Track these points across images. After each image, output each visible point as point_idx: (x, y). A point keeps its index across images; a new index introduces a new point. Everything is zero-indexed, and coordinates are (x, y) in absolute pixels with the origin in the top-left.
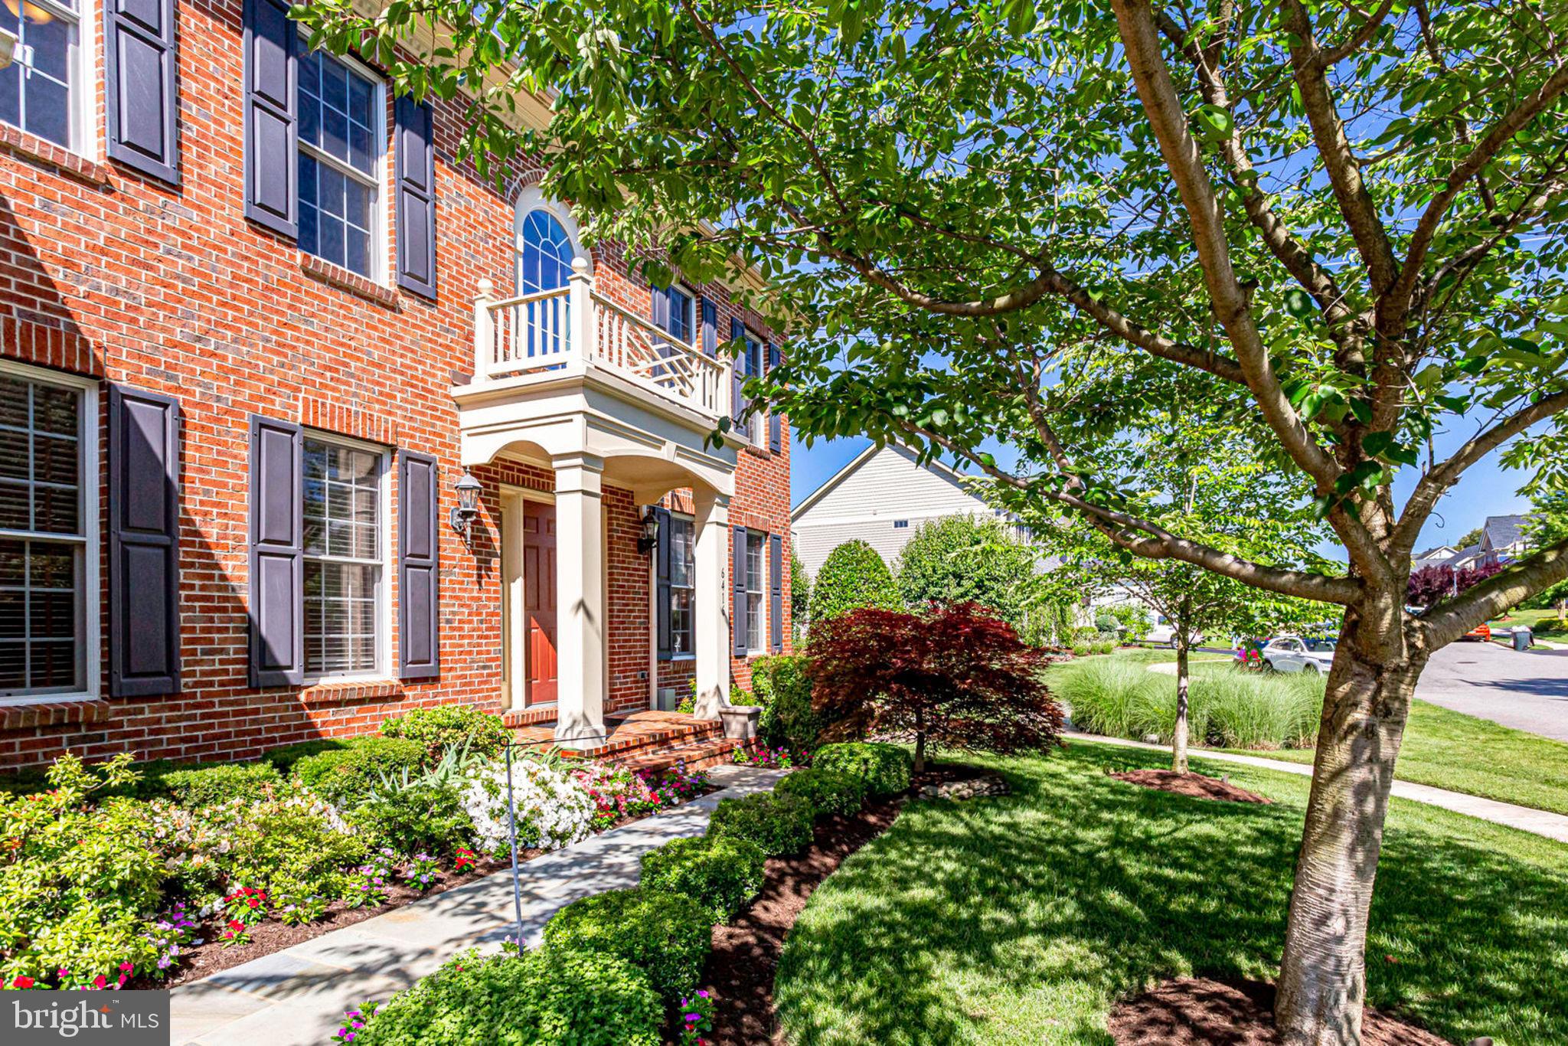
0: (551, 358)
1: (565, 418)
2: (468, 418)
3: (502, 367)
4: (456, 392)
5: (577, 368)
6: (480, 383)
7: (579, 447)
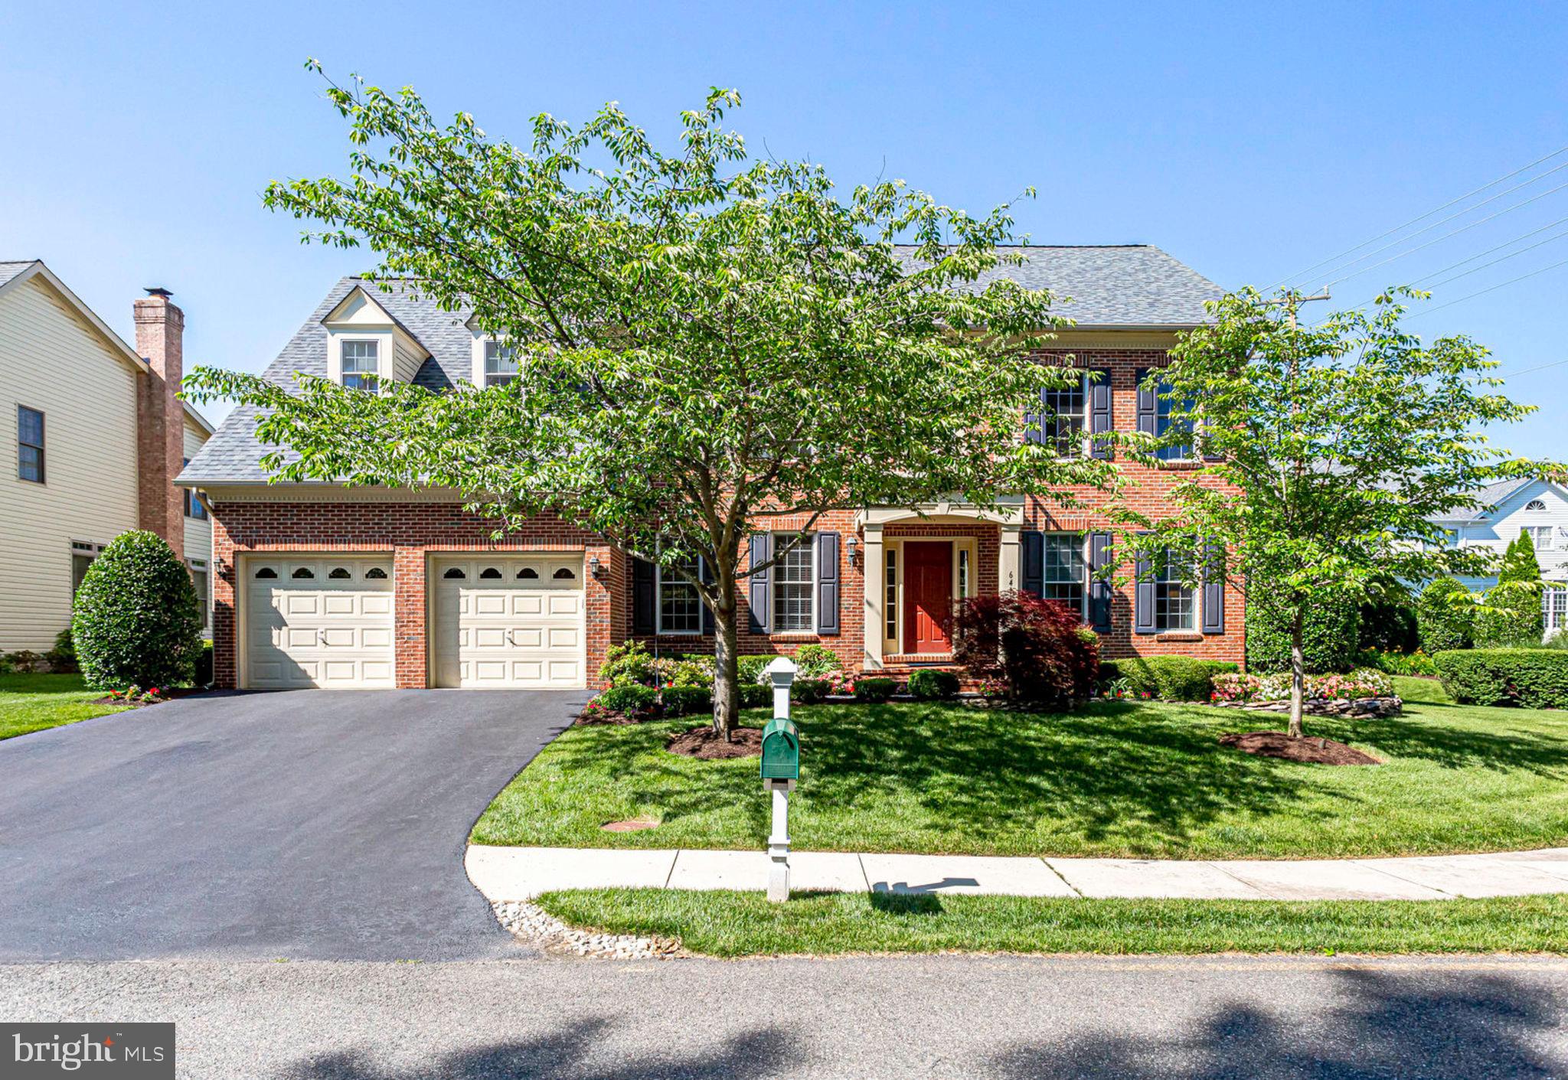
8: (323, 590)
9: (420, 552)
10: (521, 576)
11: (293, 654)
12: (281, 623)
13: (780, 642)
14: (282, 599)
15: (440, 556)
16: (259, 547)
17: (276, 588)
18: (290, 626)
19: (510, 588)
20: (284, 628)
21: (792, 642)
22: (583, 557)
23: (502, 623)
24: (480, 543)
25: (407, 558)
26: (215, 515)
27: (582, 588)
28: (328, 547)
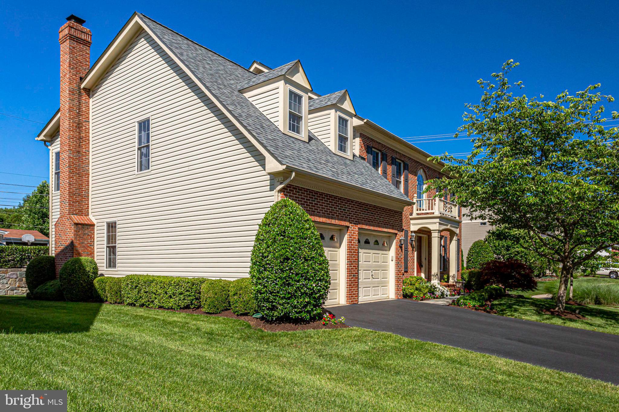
0: (430, 211)
1: (435, 223)
2: (412, 222)
3: (419, 212)
4: (410, 217)
5: (437, 214)
6: (414, 215)
7: (438, 229)
9: (358, 228)
10: (374, 243)
19: (373, 249)
22: (394, 236)
23: (370, 267)
24: (373, 226)
25: (353, 230)
26: (284, 192)
27: (389, 250)
28: (328, 221)
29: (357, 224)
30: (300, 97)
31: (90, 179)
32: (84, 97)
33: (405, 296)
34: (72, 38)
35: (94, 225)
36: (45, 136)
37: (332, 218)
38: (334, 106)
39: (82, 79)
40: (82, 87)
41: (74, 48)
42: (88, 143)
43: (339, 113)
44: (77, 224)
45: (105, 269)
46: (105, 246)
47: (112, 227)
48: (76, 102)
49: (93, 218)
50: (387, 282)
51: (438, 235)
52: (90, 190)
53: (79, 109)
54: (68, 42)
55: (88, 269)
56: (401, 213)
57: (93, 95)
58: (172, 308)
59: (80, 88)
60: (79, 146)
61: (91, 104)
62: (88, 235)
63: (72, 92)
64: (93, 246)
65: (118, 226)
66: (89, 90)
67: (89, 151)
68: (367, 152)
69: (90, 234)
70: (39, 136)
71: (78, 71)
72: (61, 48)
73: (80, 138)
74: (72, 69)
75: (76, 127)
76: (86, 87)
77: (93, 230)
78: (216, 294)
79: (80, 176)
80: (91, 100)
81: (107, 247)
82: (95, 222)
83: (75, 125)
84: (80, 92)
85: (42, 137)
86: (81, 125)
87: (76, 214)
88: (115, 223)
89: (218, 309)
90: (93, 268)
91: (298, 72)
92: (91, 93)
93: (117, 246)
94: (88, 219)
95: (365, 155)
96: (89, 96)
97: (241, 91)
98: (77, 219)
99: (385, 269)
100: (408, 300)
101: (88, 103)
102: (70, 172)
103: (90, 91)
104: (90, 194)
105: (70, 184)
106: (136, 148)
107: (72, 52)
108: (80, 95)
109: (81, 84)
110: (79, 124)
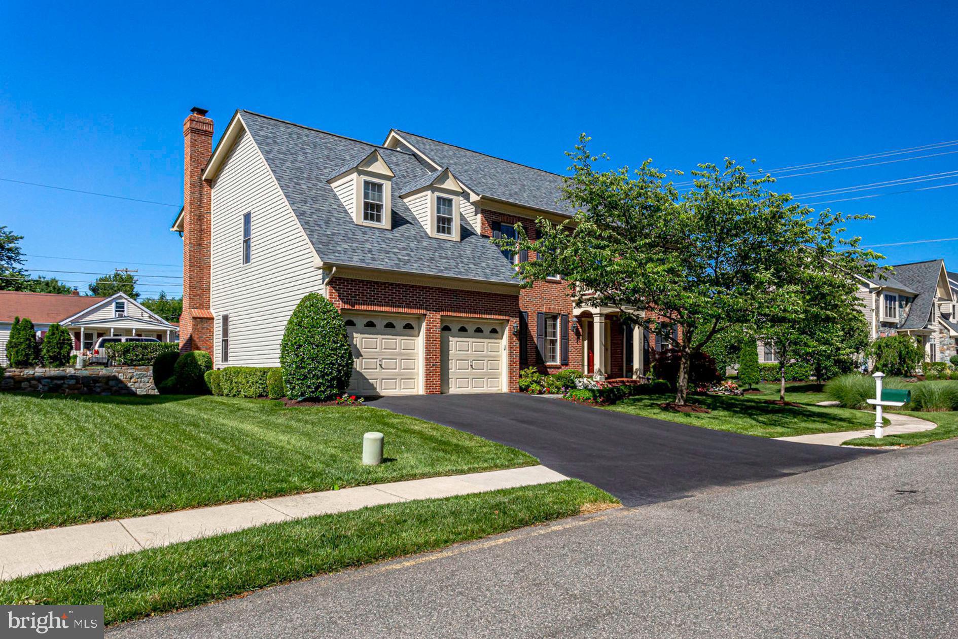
4: (573, 299)
7: (599, 312)
8: (382, 335)
9: (438, 316)
10: (476, 331)
11: (366, 373)
12: (359, 355)
13: (551, 368)
14: (359, 339)
15: (446, 318)
16: (357, 307)
17: (356, 333)
18: (364, 357)
19: (472, 337)
20: (360, 358)
21: (553, 368)
22: (506, 323)
23: (468, 357)
24: (466, 312)
25: (432, 318)
26: (330, 285)
27: (502, 339)
28: (394, 310)
29: (439, 311)
30: (380, 186)
31: (212, 271)
32: (206, 188)
33: (521, 390)
34: (193, 131)
35: (213, 319)
36: (177, 227)
37: (399, 307)
38: (431, 187)
39: (203, 171)
40: (203, 178)
41: (195, 140)
42: (210, 235)
43: (437, 194)
44: (195, 318)
45: (221, 363)
46: (221, 340)
47: (226, 319)
48: (197, 195)
49: (213, 312)
50: (500, 374)
51: (600, 320)
52: (212, 282)
53: (200, 201)
54: (190, 134)
55: (199, 363)
56: (518, 297)
57: (214, 186)
58: (251, 397)
59: (201, 180)
60: (200, 238)
61: (213, 194)
62: (207, 329)
63: (193, 185)
64: (213, 339)
65: (230, 320)
66: (211, 180)
67: (210, 243)
68: (492, 229)
69: (209, 327)
70: (173, 227)
71: (199, 164)
72: (185, 141)
73: (201, 230)
74: (194, 161)
75: (197, 219)
76: (209, 178)
77: (213, 323)
78: (276, 381)
79: (201, 268)
80: (213, 191)
81: (223, 340)
82: (214, 315)
83: (196, 217)
84: (201, 184)
85: (176, 228)
86: (202, 217)
87: (197, 308)
88: (228, 316)
89: (278, 395)
90: (206, 362)
91: (377, 160)
92: (213, 183)
93: (229, 339)
94: (208, 313)
95: (489, 232)
96: (210, 186)
97: (329, 182)
98: (197, 313)
99: (496, 359)
100: (522, 394)
101: (210, 194)
102: (191, 266)
103: (211, 182)
104: (211, 287)
105: (191, 278)
106: (242, 241)
107: (193, 145)
108: (201, 187)
109: (203, 175)
110: (200, 216)
